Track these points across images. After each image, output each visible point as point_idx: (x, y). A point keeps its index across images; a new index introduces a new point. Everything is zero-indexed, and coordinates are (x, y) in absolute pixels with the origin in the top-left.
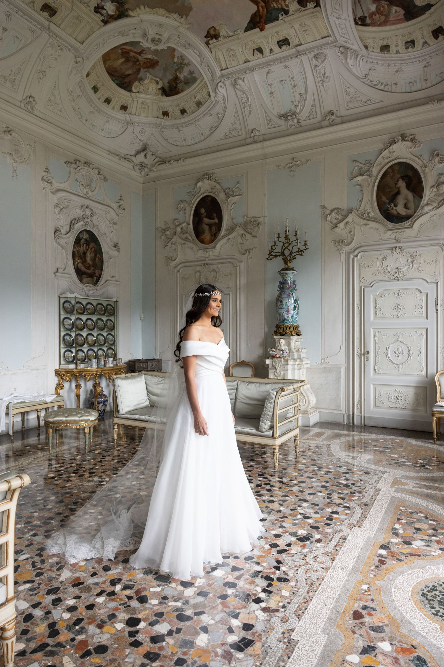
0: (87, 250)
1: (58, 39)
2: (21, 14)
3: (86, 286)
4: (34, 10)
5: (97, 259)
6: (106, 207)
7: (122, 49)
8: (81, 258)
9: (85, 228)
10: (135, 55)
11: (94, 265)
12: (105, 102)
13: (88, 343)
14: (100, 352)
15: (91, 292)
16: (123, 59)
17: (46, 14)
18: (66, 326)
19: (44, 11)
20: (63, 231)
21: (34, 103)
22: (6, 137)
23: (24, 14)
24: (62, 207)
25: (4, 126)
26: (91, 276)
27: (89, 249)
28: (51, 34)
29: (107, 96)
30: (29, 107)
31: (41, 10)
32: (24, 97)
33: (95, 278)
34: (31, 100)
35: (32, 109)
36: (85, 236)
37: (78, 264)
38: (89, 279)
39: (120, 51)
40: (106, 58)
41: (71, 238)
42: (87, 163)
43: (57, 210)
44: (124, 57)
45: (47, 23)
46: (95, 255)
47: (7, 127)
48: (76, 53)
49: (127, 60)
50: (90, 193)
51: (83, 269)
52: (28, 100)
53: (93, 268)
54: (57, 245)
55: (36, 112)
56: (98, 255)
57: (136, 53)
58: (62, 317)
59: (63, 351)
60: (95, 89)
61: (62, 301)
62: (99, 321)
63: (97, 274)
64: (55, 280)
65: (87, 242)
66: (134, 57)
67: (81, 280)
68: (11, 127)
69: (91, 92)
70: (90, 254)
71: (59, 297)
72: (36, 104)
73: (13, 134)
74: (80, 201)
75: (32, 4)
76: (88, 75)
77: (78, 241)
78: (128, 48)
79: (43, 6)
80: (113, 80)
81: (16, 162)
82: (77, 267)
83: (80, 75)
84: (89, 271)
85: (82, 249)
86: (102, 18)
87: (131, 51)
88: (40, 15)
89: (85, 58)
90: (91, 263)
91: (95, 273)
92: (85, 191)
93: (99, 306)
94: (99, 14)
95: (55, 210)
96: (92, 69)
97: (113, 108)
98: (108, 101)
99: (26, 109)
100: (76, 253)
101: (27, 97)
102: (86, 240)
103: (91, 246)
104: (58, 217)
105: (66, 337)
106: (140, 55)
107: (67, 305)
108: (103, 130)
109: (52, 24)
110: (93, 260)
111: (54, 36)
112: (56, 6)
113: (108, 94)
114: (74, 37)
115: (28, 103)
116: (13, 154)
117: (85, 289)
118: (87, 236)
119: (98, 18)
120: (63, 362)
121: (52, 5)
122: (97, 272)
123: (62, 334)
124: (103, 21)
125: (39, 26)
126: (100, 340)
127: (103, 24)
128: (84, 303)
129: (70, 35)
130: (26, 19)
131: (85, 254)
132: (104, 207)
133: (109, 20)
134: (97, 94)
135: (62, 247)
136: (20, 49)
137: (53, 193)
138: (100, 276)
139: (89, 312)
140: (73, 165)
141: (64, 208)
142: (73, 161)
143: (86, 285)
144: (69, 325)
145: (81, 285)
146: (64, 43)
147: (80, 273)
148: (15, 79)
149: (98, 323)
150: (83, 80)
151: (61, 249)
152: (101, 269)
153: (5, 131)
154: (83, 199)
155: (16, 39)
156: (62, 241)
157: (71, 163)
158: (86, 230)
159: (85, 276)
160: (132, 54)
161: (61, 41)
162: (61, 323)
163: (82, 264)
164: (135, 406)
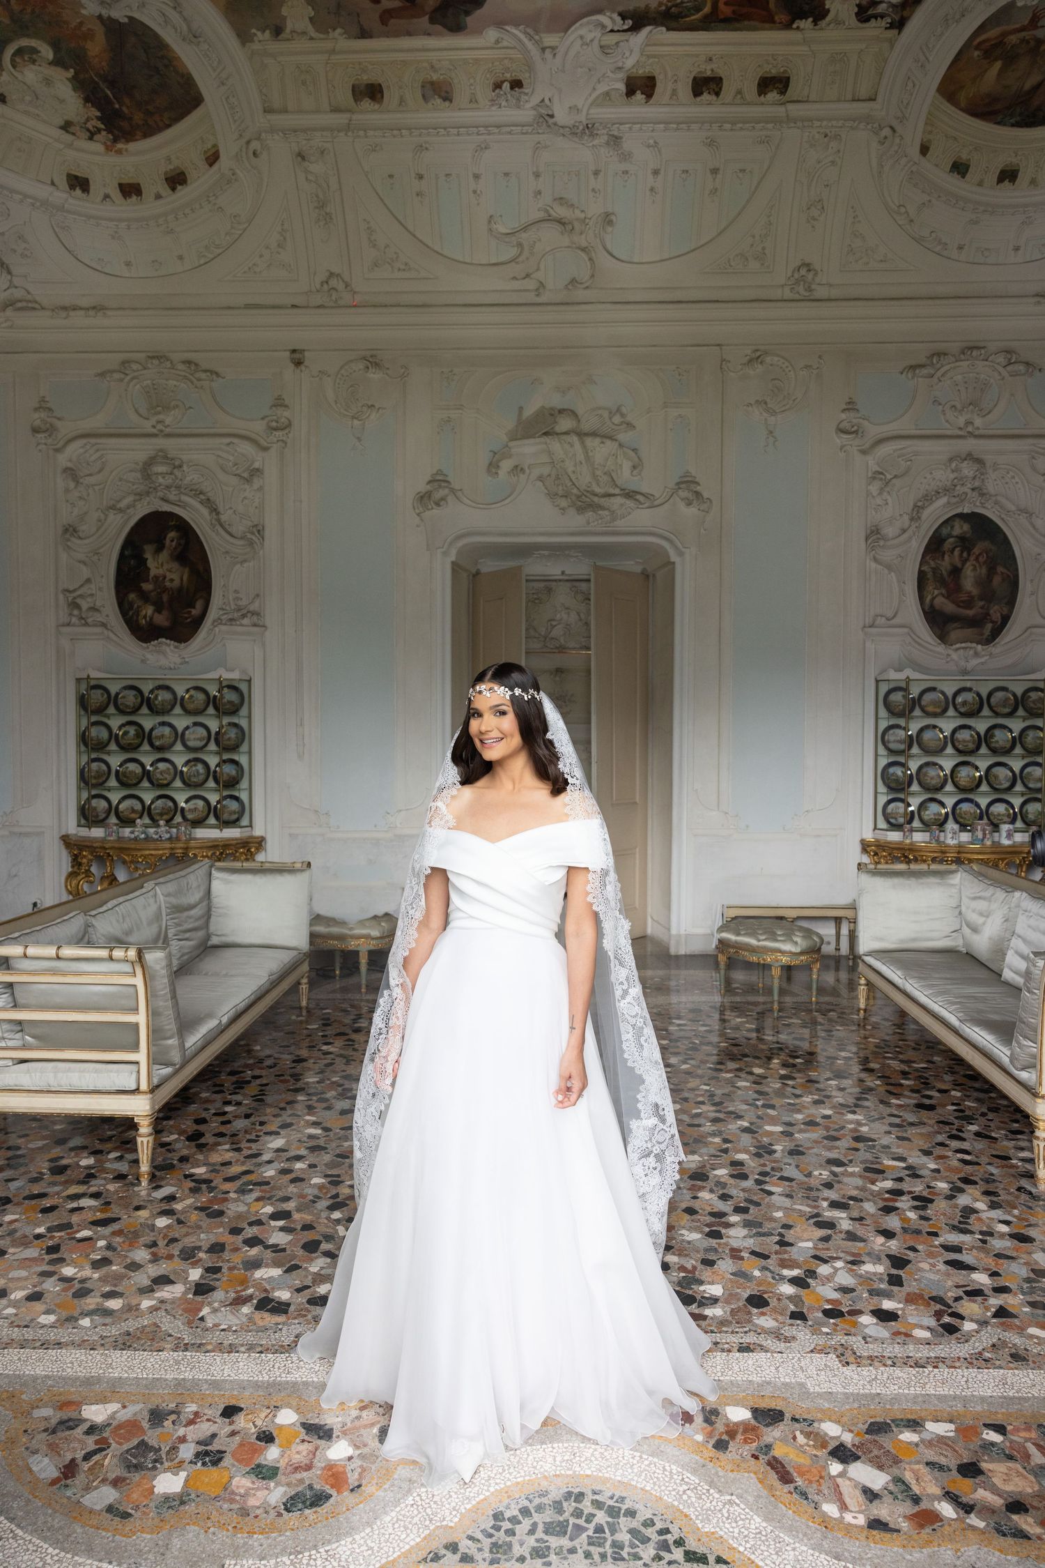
0: (964, 562)
1: (817, 124)
2: (728, 126)
3: (957, 649)
4: (748, 104)
5: (997, 580)
6: (1031, 441)
7: (977, 48)
8: (942, 582)
9: (959, 511)
10: (1023, 34)
11: (988, 595)
12: (1000, 180)
13: (955, 785)
14: (999, 809)
15: (975, 662)
16: (998, 65)
17: (773, 96)
18: (892, 746)
19: (765, 94)
20: (890, 531)
21: (810, 276)
22: (752, 372)
23: (733, 124)
24: (889, 477)
25: (749, 352)
26: (975, 623)
27: (972, 558)
28: (799, 124)
29: (1000, 167)
30: (801, 289)
31: (760, 95)
32: (789, 274)
33: (989, 626)
34: (803, 271)
35: (810, 290)
36: (959, 528)
37: (933, 599)
38: (969, 632)
39: (976, 53)
40: (949, 89)
41: (914, 543)
42: (970, 349)
43: (874, 488)
44: (996, 60)
45: (782, 109)
46: (991, 571)
47: (757, 350)
48: (869, 127)
49: (1010, 59)
50: (978, 422)
51: (950, 608)
52: (796, 276)
53: (981, 603)
54: (874, 565)
55: (821, 292)
56: (1000, 569)
57: (1023, 29)
58: (883, 725)
59: (883, 800)
60: (960, 168)
61: (884, 688)
62: (997, 732)
63: (996, 616)
64: (868, 644)
65: (965, 543)
66: (1023, 40)
67: (943, 637)
68: (762, 348)
69: (953, 182)
70: (975, 569)
71: (877, 681)
72: (816, 274)
73: (768, 359)
74: (942, 449)
75: (739, 96)
76: (924, 150)
77: (935, 545)
78: (993, 33)
79: (759, 85)
80: (998, 123)
81: (774, 413)
82: (932, 606)
83: (904, 161)
84: (970, 613)
85: (946, 564)
86: (883, 23)
87: (1005, 34)
88: (763, 104)
89: (895, 123)
90: (975, 592)
91: (988, 614)
92: (961, 421)
93: (1000, 694)
94: (873, 20)
95: (870, 487)
96: (930, 132)
97: (1033, 182)
98: (1008, 175)
99: (797, 297)
100: (930, 575)
101: (793, 272)
102: (962, 539)
103: (976, 551)
104: (879, 501)
105: (891, 770)
106: (1036, 27)
107: (897, 697)
108: (1017, 249)
109: (791, 107)
110: (985, 584)
111: (806, 124)
112: (782, 70)
113: (1000, 163)
114: (849, 97)
115: (797, 282)
116: (768, 401)
117: (954, 656)
118: (966, 527)
119: (875, 29)
120: (882, 824)
121: (774, 72)
122: (996, 612)
123: (883, 762)
124: (892, 26)
125: (770, 126)
126: (996, 777)
127: (895, 32)
128: (950, 693)
129: (839, 101)
130: (741, 129)
131: (956, 572)
132: (1024, 444)
133: (905, 14)
134: (968, 175)
135: (889, 567)
136: (757, 187)
137: (864, 452)
138: (1005, 619)
139: (962, 710)
140: (925, 371)
141: (896, 477)
142: (923, 360)
143: (958, 645)
144: (900, 742)
145: (941, 649)
146: (834, 123)
147: (939, 622)
148: (764, 248)
149: (993, 736)
150: (914, 169)
151: (886, 571)
152: (1012, 602)
153: (750, 361)
154: (953, 442)
155: (741, 175)
156: (888, 555)
157: (922, 366)
158: (961, 516)
159: (956, 625)
160: (1013, 39)
161: (825, 123)
162: (883, 738)
163: (948, 597)
164: (902, 941)
